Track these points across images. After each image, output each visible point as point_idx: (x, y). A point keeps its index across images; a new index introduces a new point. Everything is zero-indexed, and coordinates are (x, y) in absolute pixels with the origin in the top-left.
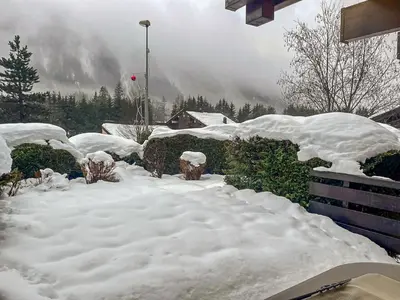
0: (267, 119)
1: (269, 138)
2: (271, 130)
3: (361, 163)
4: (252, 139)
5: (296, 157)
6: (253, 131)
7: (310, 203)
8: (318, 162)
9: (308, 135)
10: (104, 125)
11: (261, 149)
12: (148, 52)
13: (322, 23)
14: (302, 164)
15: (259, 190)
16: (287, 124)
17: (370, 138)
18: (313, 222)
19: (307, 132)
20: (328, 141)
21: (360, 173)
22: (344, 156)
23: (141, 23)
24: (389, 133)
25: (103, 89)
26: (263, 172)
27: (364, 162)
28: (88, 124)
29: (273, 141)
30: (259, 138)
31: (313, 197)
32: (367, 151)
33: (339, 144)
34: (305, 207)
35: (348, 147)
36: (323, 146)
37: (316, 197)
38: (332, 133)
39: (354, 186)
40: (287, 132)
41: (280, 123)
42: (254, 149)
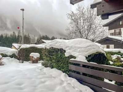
0: (55, 41)
1: (56, 48)
2: (56, 45)
3: (86, 57)
4: (50, 48)
5: (65, 55)
6: (51, 45)
7: (69, 73)
8: (72, 57)
9: (68, 47)
10: (13, 44)
11: (53, 52)
12: (23, 19)
13: (78, 12)
14: (67, 58)
15: (52, 68)
16: (62, 42)
17: (90, 47)
18: (69, 82)
19: (68, 45)
20: (75, 49)
21: (86, 61)
22: (80, 54)
23: (21, 9)
24: (96, 45)
25: (14, 32)
26: (54, 61)
27: (87, 57)
28: (8, 44)
29: (57, 49)
30: (53, 48)
31: (70, 70)
32: (88, 52)
33: (79, 50)
34: (68, 74)
35: (82, 51)
36: (73, 50)
37: (71, 70)
38: (76, 46)
39: (84, 66)
40: (61, 45)
41: (59, 42)
42: (51, 52)
